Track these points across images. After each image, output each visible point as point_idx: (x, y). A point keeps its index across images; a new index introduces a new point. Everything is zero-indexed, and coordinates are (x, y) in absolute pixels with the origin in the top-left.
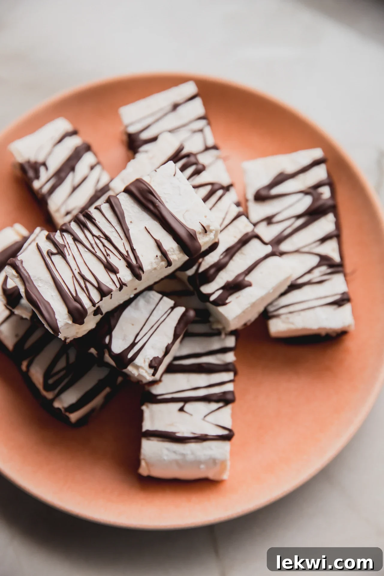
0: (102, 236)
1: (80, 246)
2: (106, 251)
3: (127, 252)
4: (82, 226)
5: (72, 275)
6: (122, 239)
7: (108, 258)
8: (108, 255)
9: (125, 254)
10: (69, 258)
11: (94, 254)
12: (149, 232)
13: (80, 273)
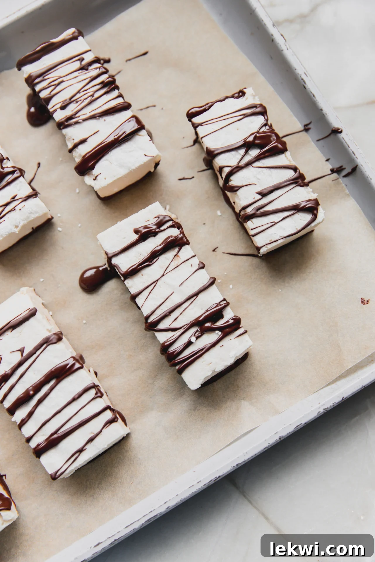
0: (94, 98)
1: (87, 81)
2: (81, 100)
3: (79, 117)
4: (104, 84)
5: (62, 75)
6: (90, 113)
7: (75, 102)
8: (77, 102)
9: (77, 115)
10: (76, 74)
11: (79, 92)
12: (95, 134)
13: (62, 82)
